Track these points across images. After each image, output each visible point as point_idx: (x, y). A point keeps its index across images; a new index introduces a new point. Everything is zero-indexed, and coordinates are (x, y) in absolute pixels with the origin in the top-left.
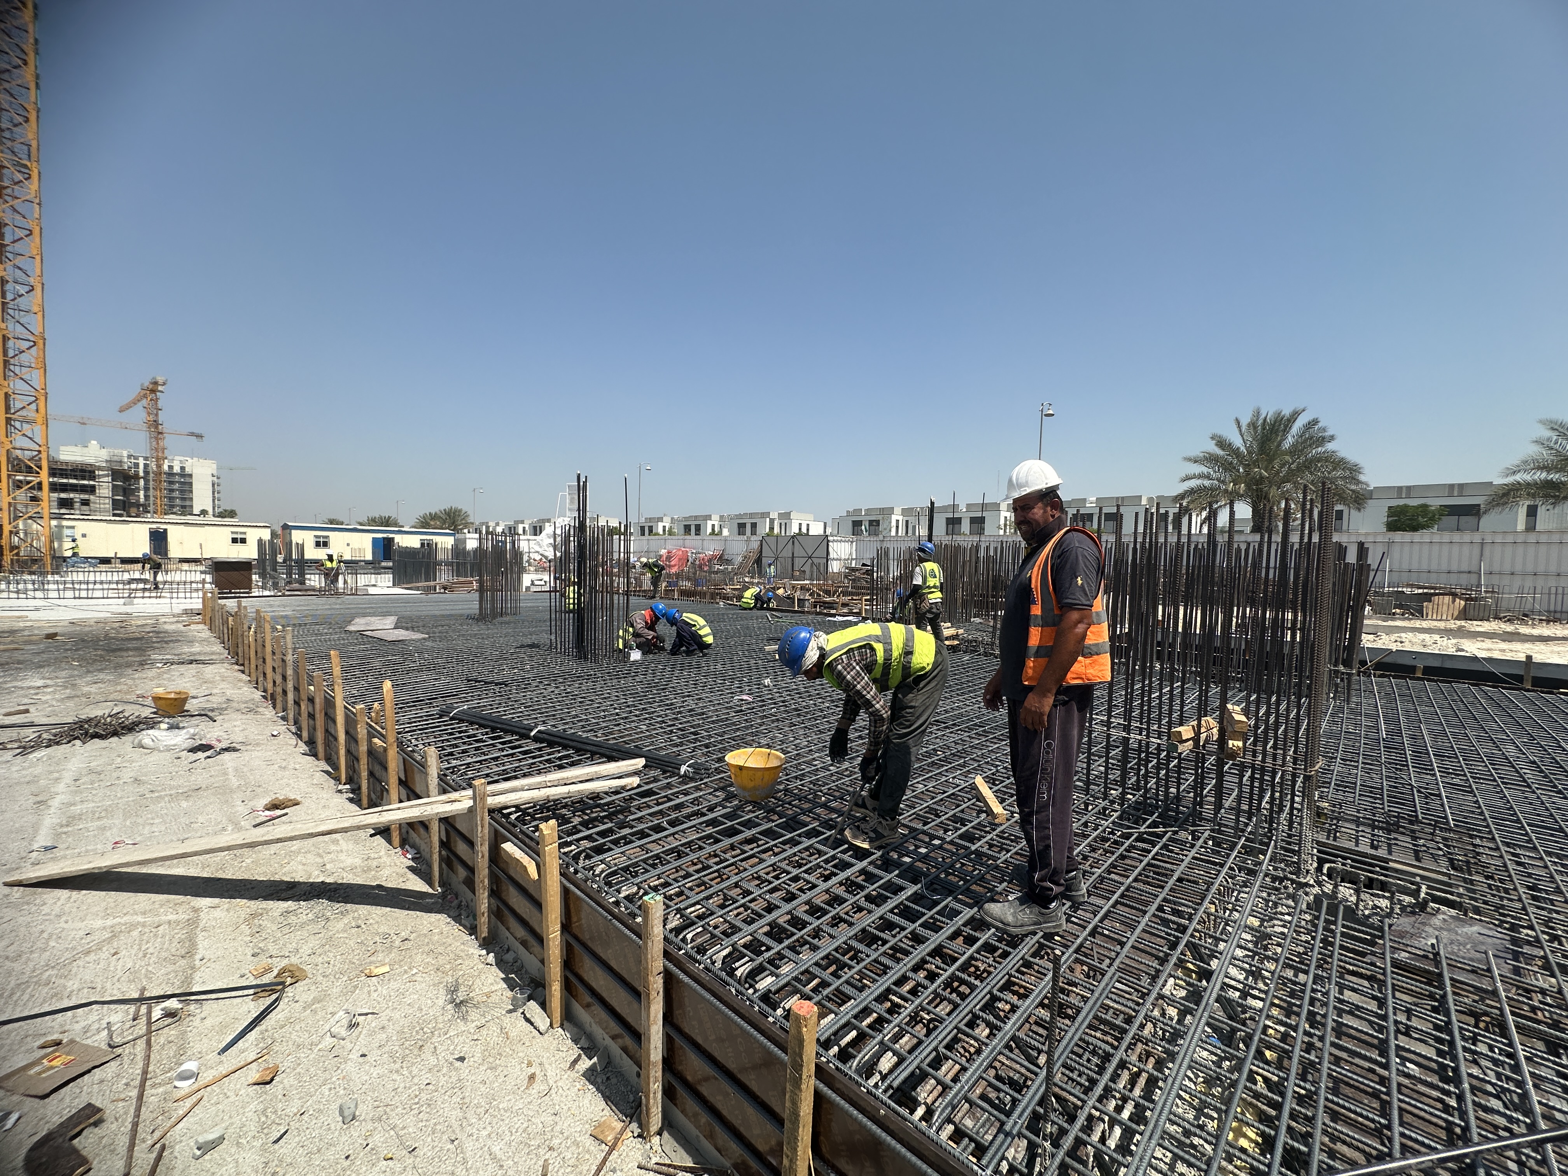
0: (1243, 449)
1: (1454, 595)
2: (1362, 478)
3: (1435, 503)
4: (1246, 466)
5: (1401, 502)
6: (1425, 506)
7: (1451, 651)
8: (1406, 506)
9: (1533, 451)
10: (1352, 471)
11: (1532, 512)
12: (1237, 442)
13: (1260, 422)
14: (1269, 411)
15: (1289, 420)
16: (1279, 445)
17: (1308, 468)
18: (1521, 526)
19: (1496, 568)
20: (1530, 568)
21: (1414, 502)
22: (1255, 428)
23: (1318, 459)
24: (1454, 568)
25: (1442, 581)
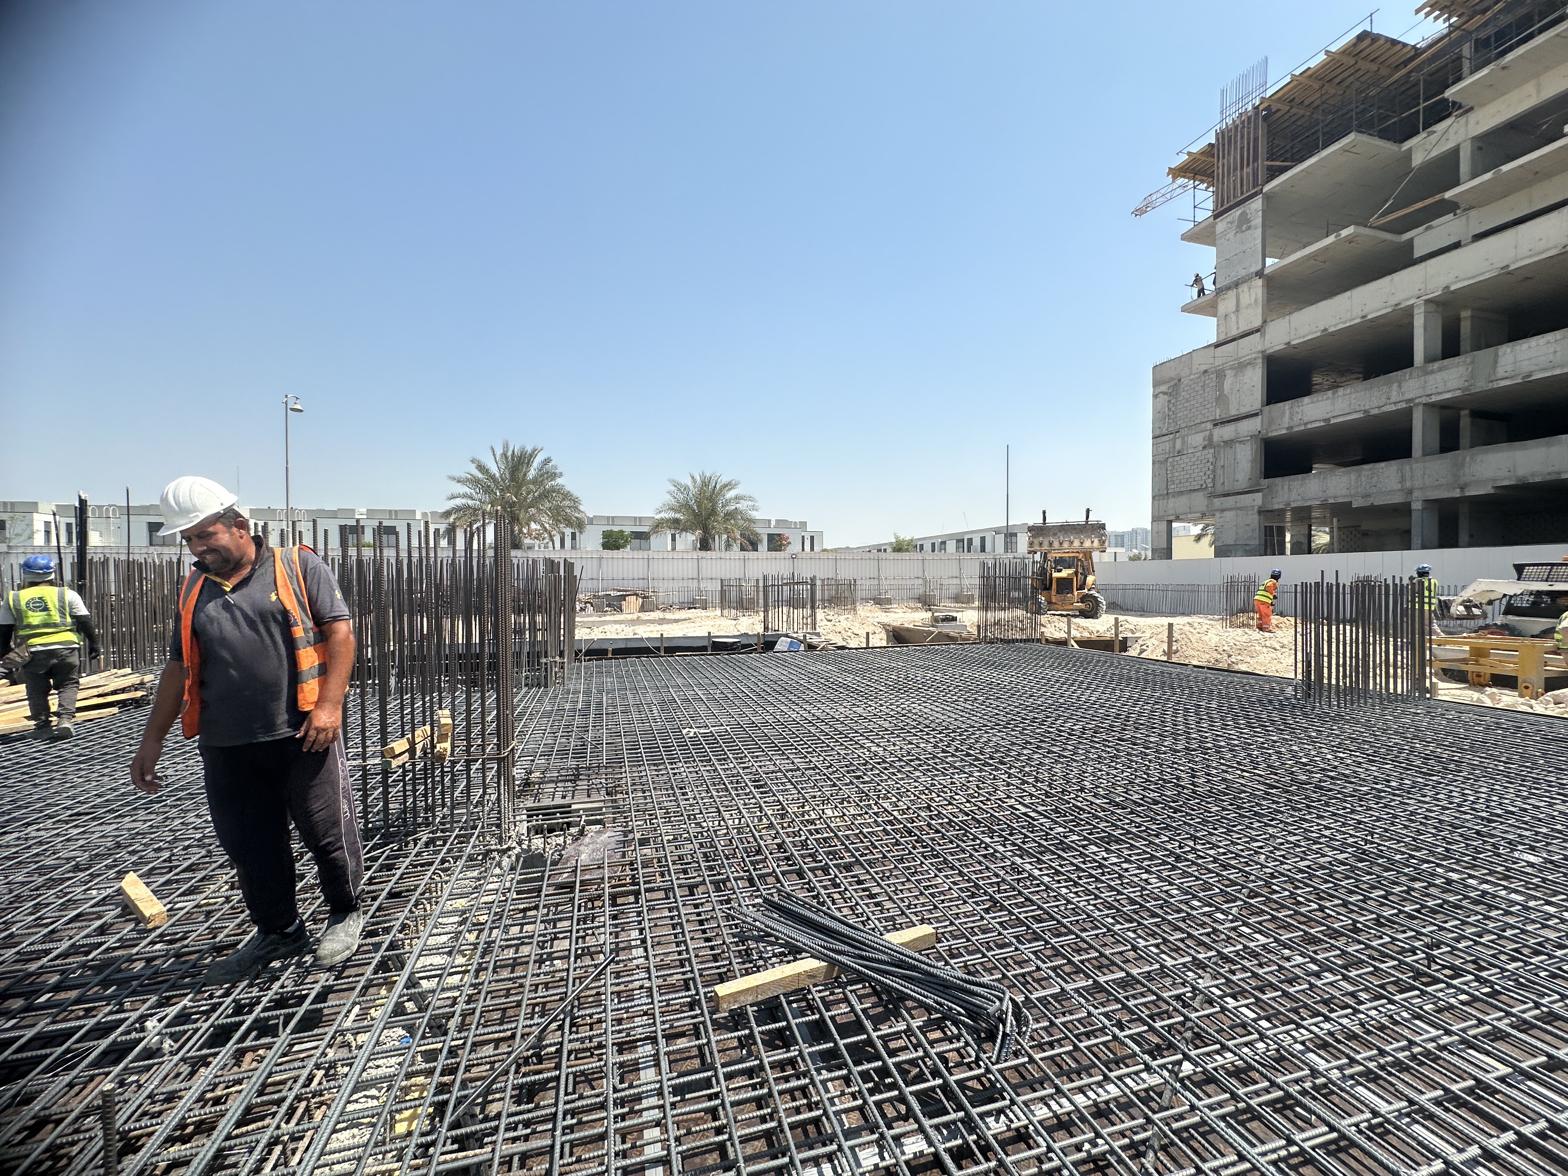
0: (498, 475)
1: (637, 595)
2: (581, 508)
3: (628, 530)
4: (502, 490)
5: (609, 528)
6: (622, 532)
7: (631, 636)
8: (611, 531)
9: (668, 498)
10: (575, 503)
11: (674, 539)
12: (494, 470)
13: (510, 453)
14: (516, 446)
15: (531, 455)
16: (525, 475)
17: (547, 497)
18: (669, 548)
19: (656, 576)
20: (671, 575)
21: (616, 529)
22: (506, 458)
23: (553, 490)
24: (636, 577)
25: (630, 586)
